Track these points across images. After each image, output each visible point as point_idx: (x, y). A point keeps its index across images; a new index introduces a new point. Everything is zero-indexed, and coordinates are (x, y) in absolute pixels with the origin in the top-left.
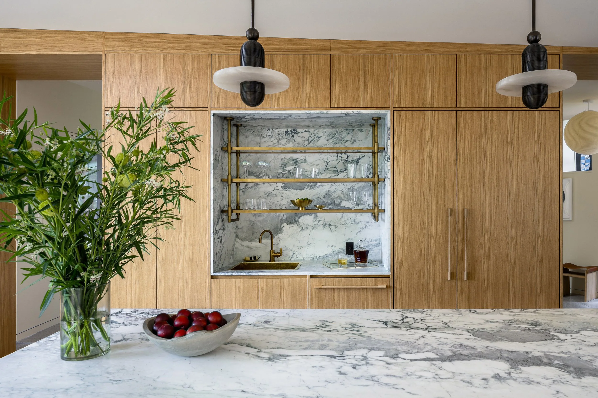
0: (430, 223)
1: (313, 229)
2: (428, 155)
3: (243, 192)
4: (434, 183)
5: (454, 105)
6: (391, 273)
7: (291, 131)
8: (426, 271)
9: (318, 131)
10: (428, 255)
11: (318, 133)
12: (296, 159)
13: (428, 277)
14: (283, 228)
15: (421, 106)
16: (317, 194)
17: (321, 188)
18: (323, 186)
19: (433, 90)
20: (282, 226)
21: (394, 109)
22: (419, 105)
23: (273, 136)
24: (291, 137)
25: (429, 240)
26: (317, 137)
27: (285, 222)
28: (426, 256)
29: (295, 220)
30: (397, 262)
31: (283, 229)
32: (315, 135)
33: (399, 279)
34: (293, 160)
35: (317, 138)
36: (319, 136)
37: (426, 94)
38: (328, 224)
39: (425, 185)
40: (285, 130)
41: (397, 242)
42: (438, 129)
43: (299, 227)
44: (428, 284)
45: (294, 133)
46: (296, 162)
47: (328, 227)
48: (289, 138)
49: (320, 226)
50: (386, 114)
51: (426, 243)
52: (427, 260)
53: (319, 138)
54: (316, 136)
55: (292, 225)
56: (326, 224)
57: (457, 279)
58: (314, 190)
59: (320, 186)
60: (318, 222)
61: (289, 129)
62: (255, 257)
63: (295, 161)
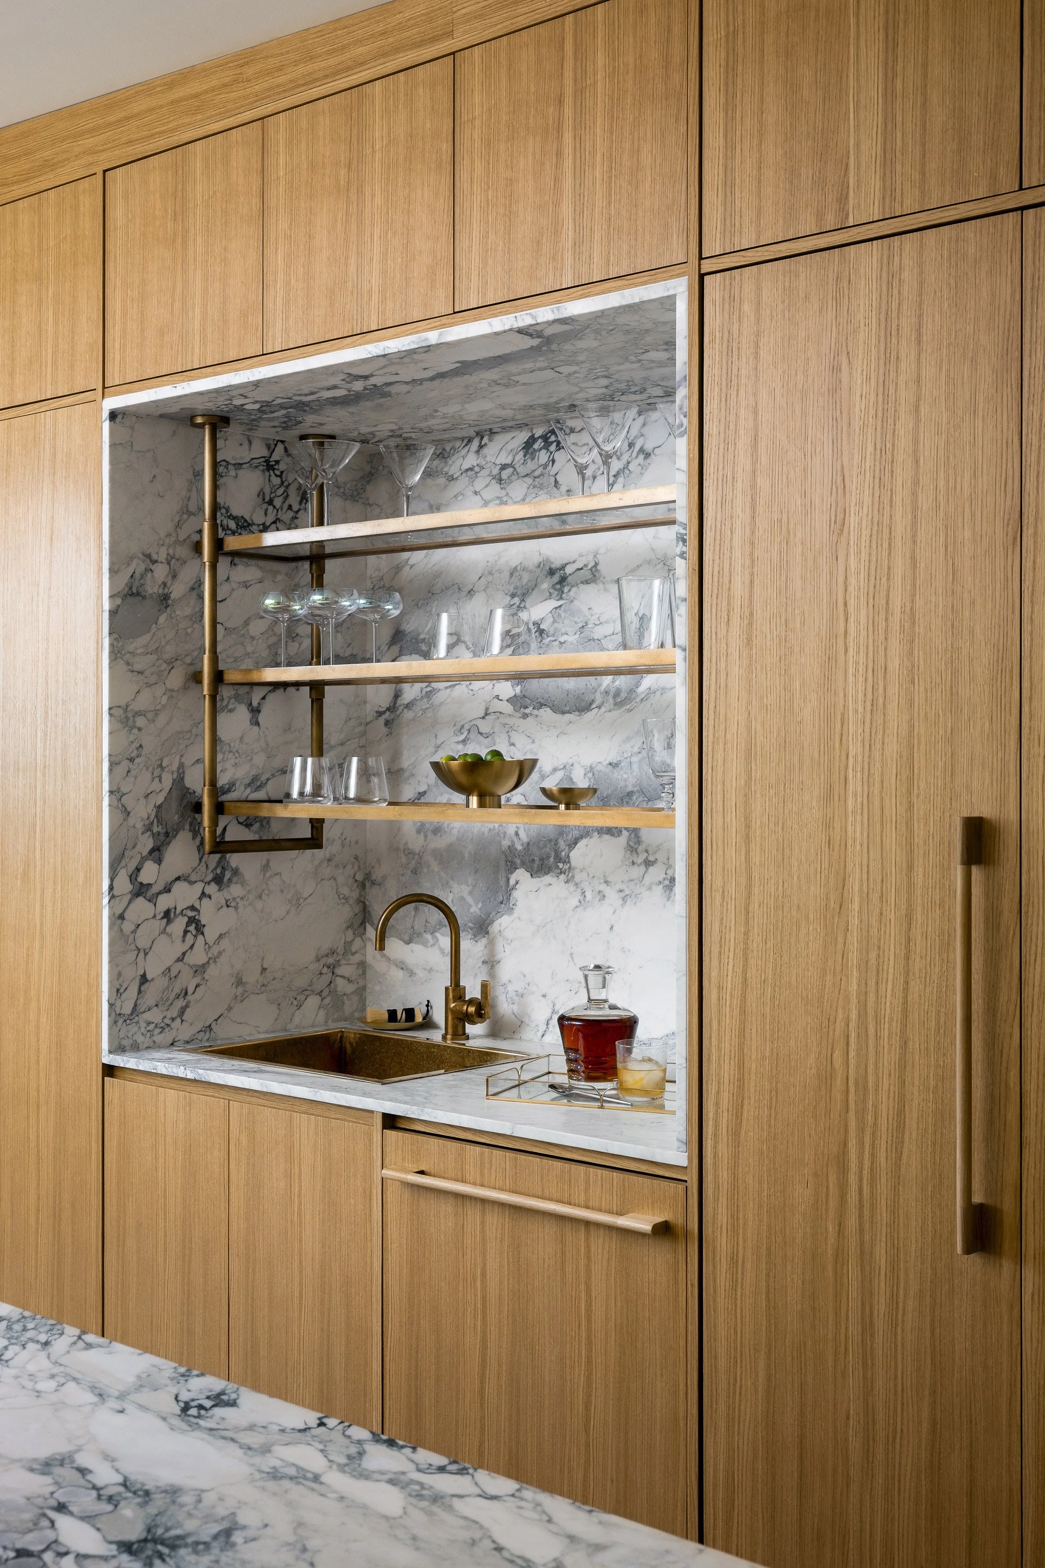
0: (875, 897)
1: (624, 899)
2: (867, 500)
3: (387, 723)
4: (895, 664)
5: (1008, 181)
6: (690, 1159)
7: (545, 438)
8: (853, 1178)
9: (644, 425)
10: (862, 1086)
11: (644, 431)
12: (563, 568)
13: (866, 1213)
14: (514, 888)
15: (831, 221)
19: (894, 118)
20: (512, 882)
21: (707, 266)
22: (820, 216)
23: (482, 468)
24: (545, 466)
25: (872, 997)
26: (642, 450)
27: (523, 864)
28: (852, 1089)
29: (558, 859)
30: (717, 1104)
31: (515, 894)
32: (631, 445)
33: (723, 1200)
34: (552, 572)
35: (641, 457)
36: (649, 447)
37: (858, 145)
39: (851, 679)
40: (523, 436)
41: (714, 996)
42: (919, 342)
43: (571, 886)
44: (864, 1256)
45: (553, 447)
46: (563, 580)
48: (537, 473)
49: (650, 889)
50: (668, 303)
51: (854, 1015)
52: (861, 1114)
53: (648, 455)
54: (637, 447)
55: (548, 879)
56: (673, 881)
57: (1020, 1259)
58: (630, 710)
60: (643, 868)
61: (539, 432)
62: (410, 1013)
63: (556, 578)
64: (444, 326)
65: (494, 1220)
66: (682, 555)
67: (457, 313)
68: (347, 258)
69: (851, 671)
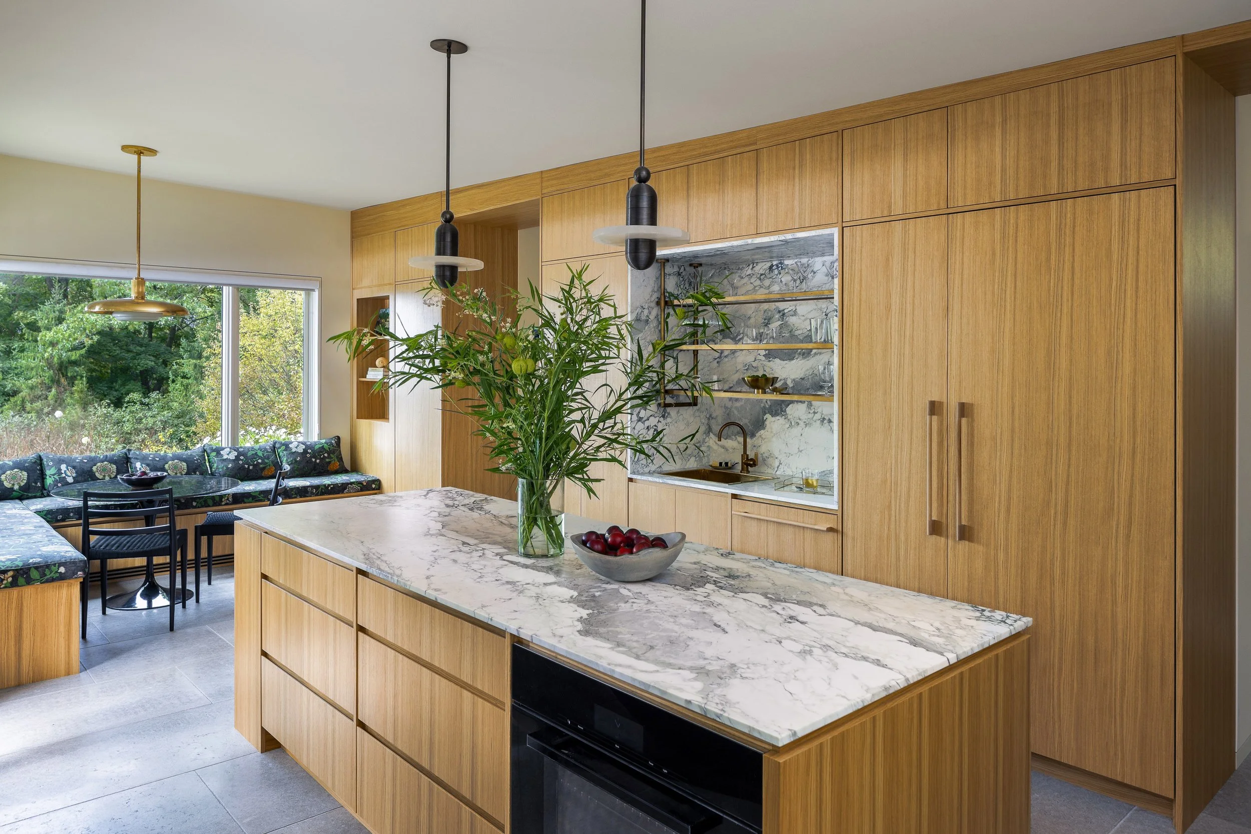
0: (900, 425)
1: (806, 425)
2: (898, 301)
3: (718, 362)
4: (907, 352)
5: (943, 205)
6: (839, 507)
7: (777, 265)
8: (893, 513)
10: (896, 484)
12: (784, 310)
13: (898, 524)
14: (765, 420)
15: (886, 213)
16: (811, 368)
17: (817, 357)
18: (820, 353)
19: (906, 182)
20: (765, 418)
21: (844, 225)
22: (882, 212)
23: (753, 275)
24: (777, 275)
25: (899, 457)
27: (769, 413)
28: (893, 485)
29: (782, 411)
30: (848, 490)
31: (766, 423)
33: (850, 519)
34: (779, 312)
35: (812, 273)
36: (815, 270)
37: (895, 190)
38: (827, 418)
39: (893, 356)
40: (769, 264)
41: (847, 456)
42: (915, 252)
43: (786, 420)
44: (897, 537)
45: (780, 269)
46: (784, 314)
47: (827, 424)
48: (774, 277)
49: (815, 421)
50: (832, 235)
51: (893, 462)
52: (896, 492)
53: (815, 273)
55: (778, 418)
56: (824, 419)
57: (947, 536)
58: (808, 360)
59: (816, 354)
60: (813, 414)
61: (775, 263)
62: (727, 464)
63: (781, 314)
64: (753, 238)
65: (771, 527)
66: (836, 316)
67: (758, 234)
68: (718, 214)
69: (893, 354)
